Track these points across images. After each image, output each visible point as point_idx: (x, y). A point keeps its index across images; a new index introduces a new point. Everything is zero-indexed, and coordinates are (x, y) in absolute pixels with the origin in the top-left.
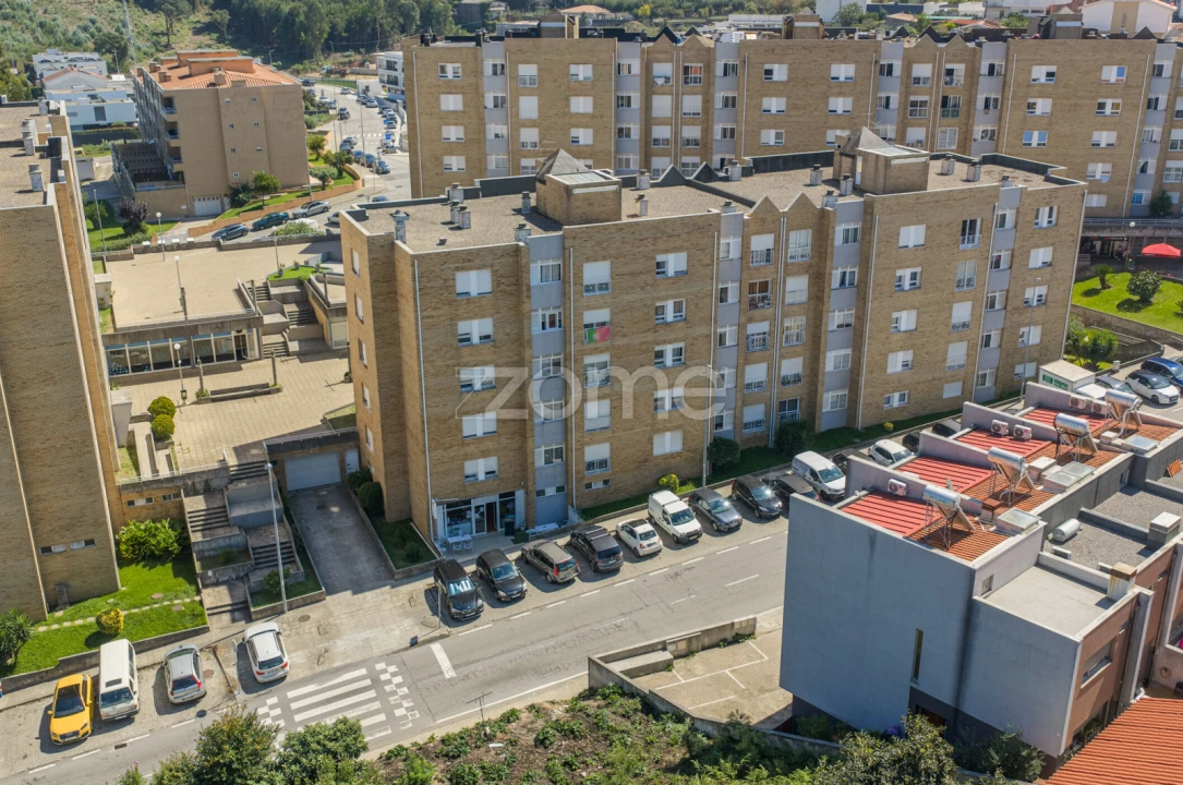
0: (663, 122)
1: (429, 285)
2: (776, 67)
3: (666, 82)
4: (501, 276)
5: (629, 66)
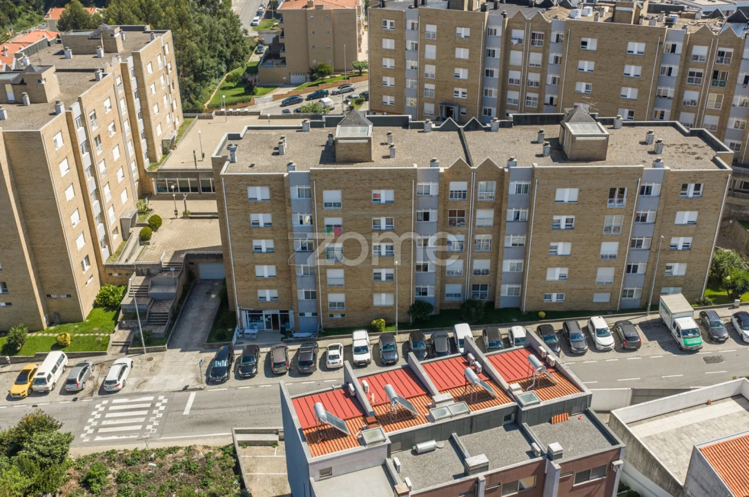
0: (516, 68)
1: (232, 192)
2: (589, 40)
3: (519, 42)
4: (275, 191)
5: (495, 30)
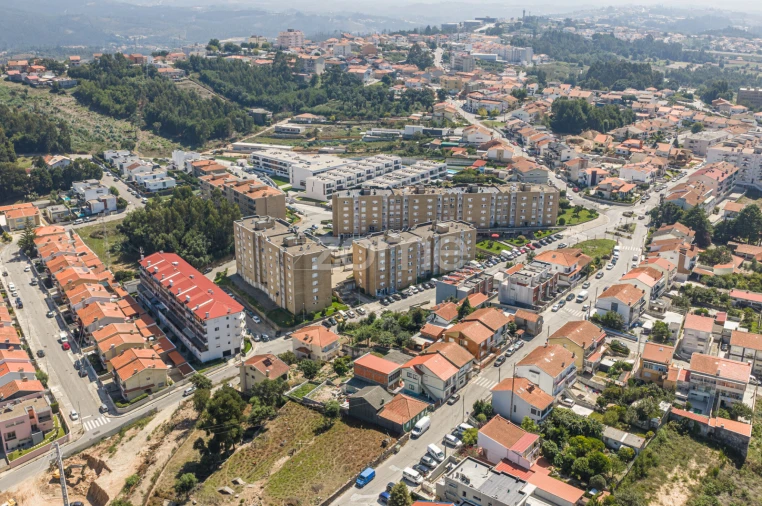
0: (392, 211)
2: (416, 200)
3: (393, 203)
4: (387, 253)
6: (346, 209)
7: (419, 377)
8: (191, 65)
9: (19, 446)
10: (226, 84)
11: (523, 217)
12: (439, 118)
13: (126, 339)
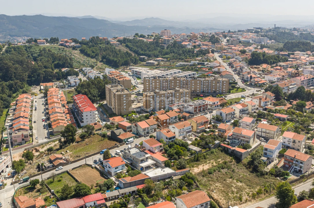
0: (164, 85)
2: (173, 81)
3: (164, 82)
4: (153, 97)
6: (147, 83)
7: (136, 127)
8: (124, 41)
9: (18, 145)
10: (134, 47)
11: (214, 89)
12: (206, 59)
13: (59, 118)
